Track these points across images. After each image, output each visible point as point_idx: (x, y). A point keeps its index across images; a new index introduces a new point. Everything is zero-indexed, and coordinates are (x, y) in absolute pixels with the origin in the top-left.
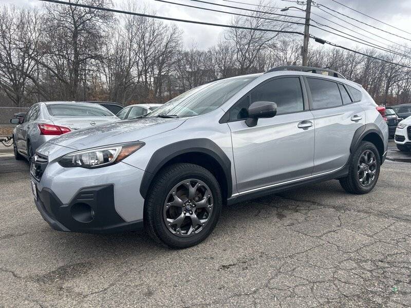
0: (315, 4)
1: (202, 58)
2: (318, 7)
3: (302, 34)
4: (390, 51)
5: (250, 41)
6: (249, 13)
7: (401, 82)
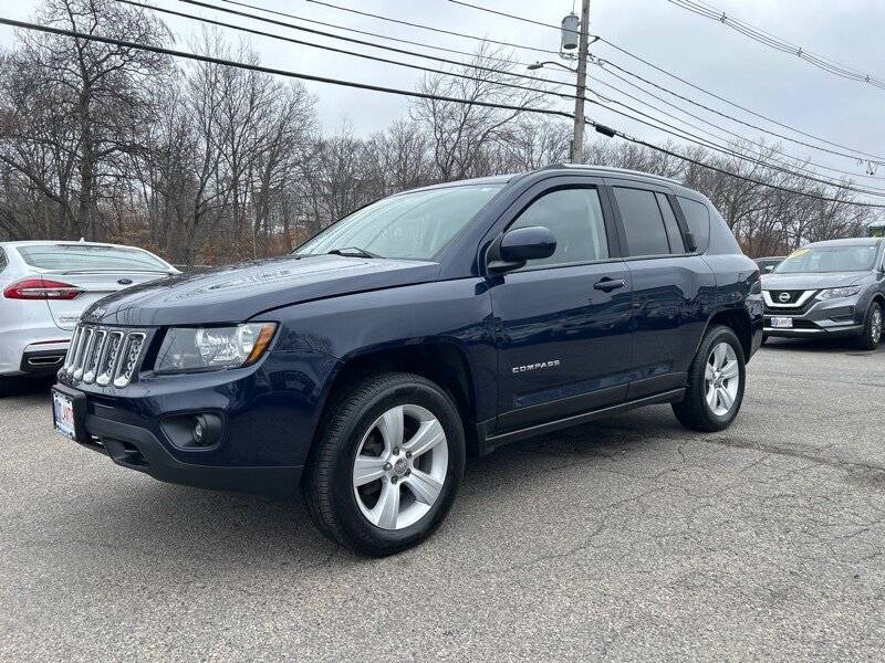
0: (595, 59)
1: (357, 155)
2: (600, 65)
3: (571, 116)
4: (733, 153)
5: (462, 125)
6: (459, 70)
7: (754, 213)
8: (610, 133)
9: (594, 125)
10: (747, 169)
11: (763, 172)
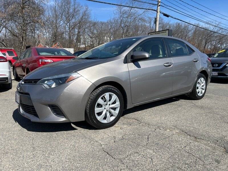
8: (168, 16)
9: (163, 13)
10: (211, 28)
11: (216, 30)
